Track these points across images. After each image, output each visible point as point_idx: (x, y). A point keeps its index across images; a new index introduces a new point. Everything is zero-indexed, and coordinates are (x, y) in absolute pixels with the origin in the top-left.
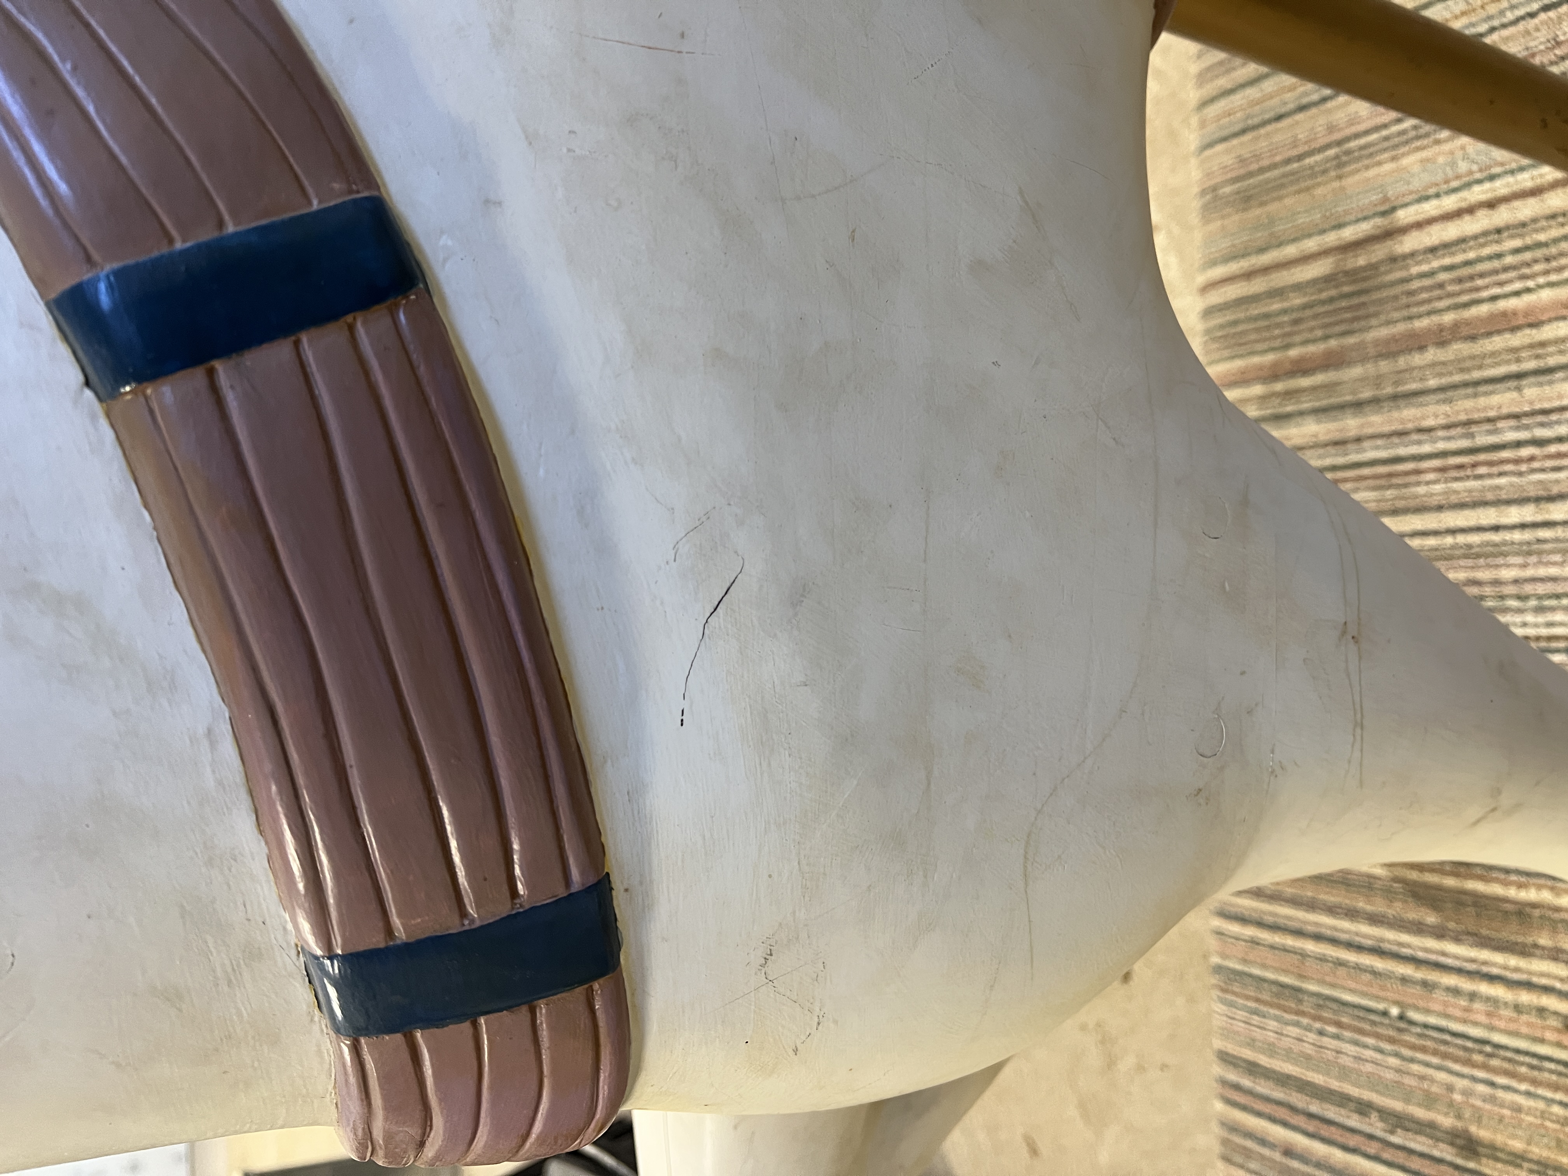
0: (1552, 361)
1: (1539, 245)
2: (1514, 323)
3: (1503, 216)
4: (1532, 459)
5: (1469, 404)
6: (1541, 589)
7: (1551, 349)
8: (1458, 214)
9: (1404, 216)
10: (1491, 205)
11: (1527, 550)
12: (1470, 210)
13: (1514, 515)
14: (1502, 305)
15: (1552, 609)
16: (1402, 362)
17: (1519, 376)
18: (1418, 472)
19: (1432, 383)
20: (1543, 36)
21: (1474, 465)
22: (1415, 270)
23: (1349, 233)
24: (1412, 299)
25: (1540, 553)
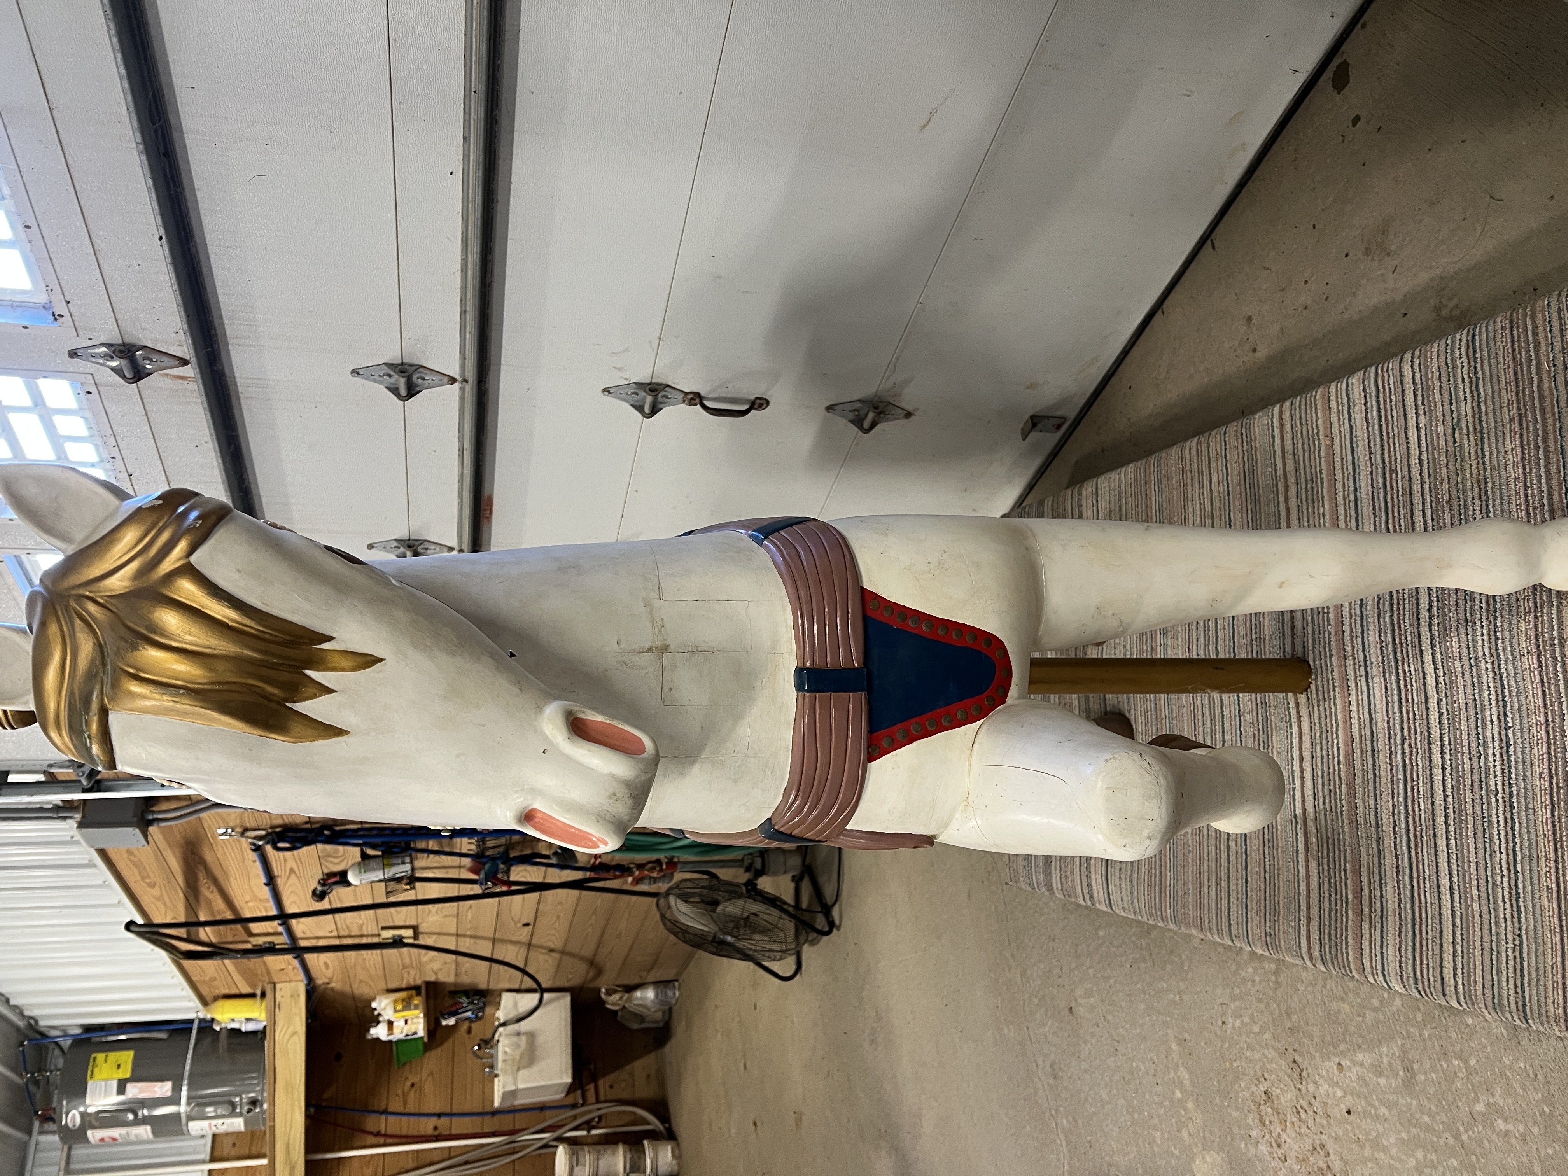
0: (1368, 733)
1: (1321, 736)
2: (1350, 752)
3: (1307, 754)
4: (1410, 745)
5: (1383, 780)
6: (1474, 745)
7: (1363, 733)
8: (1302, 778)
9: (1299, 811)
10: (1302, 759)
11: (1454, 752)
12: (1302, 771)
13: (1437, 758)
14: (1342, 758)
15: (1485, 737)
16: (1361, 820)
17: (1373, 750)
18: (1414, 815)
19: (1372, 802)
20: (1248, 729)
21: (1413, 780)
22: (1321, 807)
23: (1301, 847)
24: (1334, 810)
25: (1456, 743)
